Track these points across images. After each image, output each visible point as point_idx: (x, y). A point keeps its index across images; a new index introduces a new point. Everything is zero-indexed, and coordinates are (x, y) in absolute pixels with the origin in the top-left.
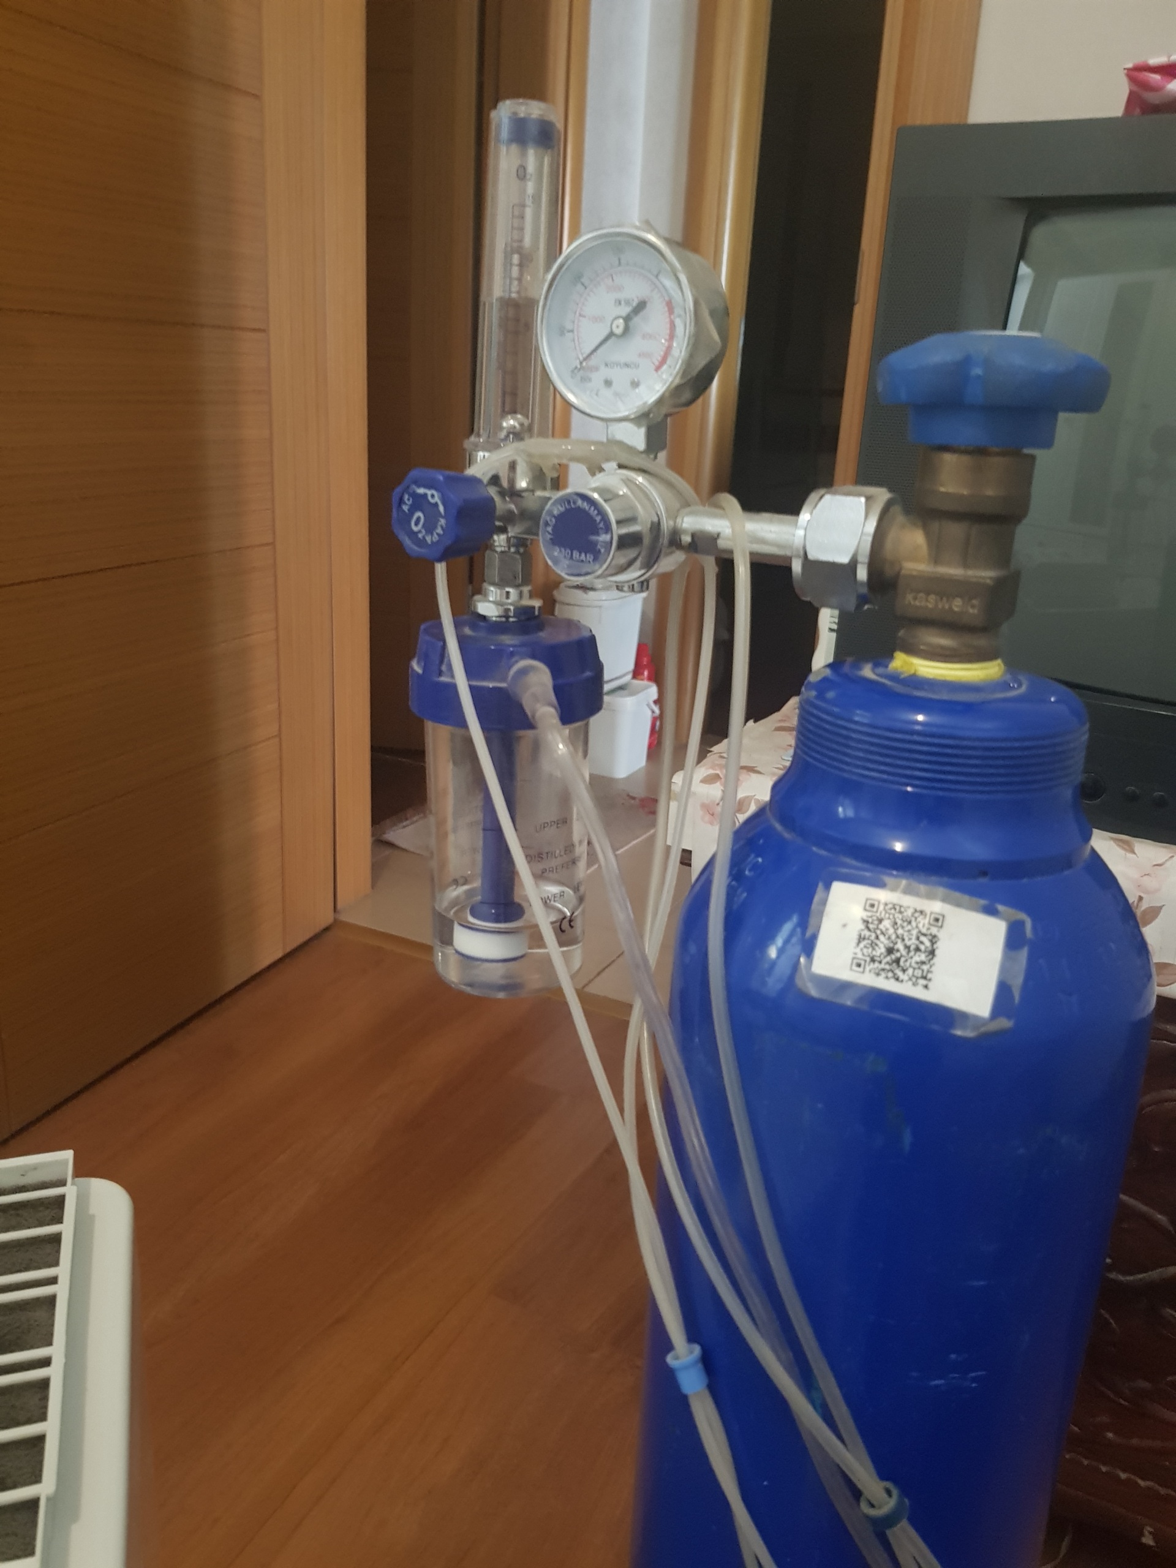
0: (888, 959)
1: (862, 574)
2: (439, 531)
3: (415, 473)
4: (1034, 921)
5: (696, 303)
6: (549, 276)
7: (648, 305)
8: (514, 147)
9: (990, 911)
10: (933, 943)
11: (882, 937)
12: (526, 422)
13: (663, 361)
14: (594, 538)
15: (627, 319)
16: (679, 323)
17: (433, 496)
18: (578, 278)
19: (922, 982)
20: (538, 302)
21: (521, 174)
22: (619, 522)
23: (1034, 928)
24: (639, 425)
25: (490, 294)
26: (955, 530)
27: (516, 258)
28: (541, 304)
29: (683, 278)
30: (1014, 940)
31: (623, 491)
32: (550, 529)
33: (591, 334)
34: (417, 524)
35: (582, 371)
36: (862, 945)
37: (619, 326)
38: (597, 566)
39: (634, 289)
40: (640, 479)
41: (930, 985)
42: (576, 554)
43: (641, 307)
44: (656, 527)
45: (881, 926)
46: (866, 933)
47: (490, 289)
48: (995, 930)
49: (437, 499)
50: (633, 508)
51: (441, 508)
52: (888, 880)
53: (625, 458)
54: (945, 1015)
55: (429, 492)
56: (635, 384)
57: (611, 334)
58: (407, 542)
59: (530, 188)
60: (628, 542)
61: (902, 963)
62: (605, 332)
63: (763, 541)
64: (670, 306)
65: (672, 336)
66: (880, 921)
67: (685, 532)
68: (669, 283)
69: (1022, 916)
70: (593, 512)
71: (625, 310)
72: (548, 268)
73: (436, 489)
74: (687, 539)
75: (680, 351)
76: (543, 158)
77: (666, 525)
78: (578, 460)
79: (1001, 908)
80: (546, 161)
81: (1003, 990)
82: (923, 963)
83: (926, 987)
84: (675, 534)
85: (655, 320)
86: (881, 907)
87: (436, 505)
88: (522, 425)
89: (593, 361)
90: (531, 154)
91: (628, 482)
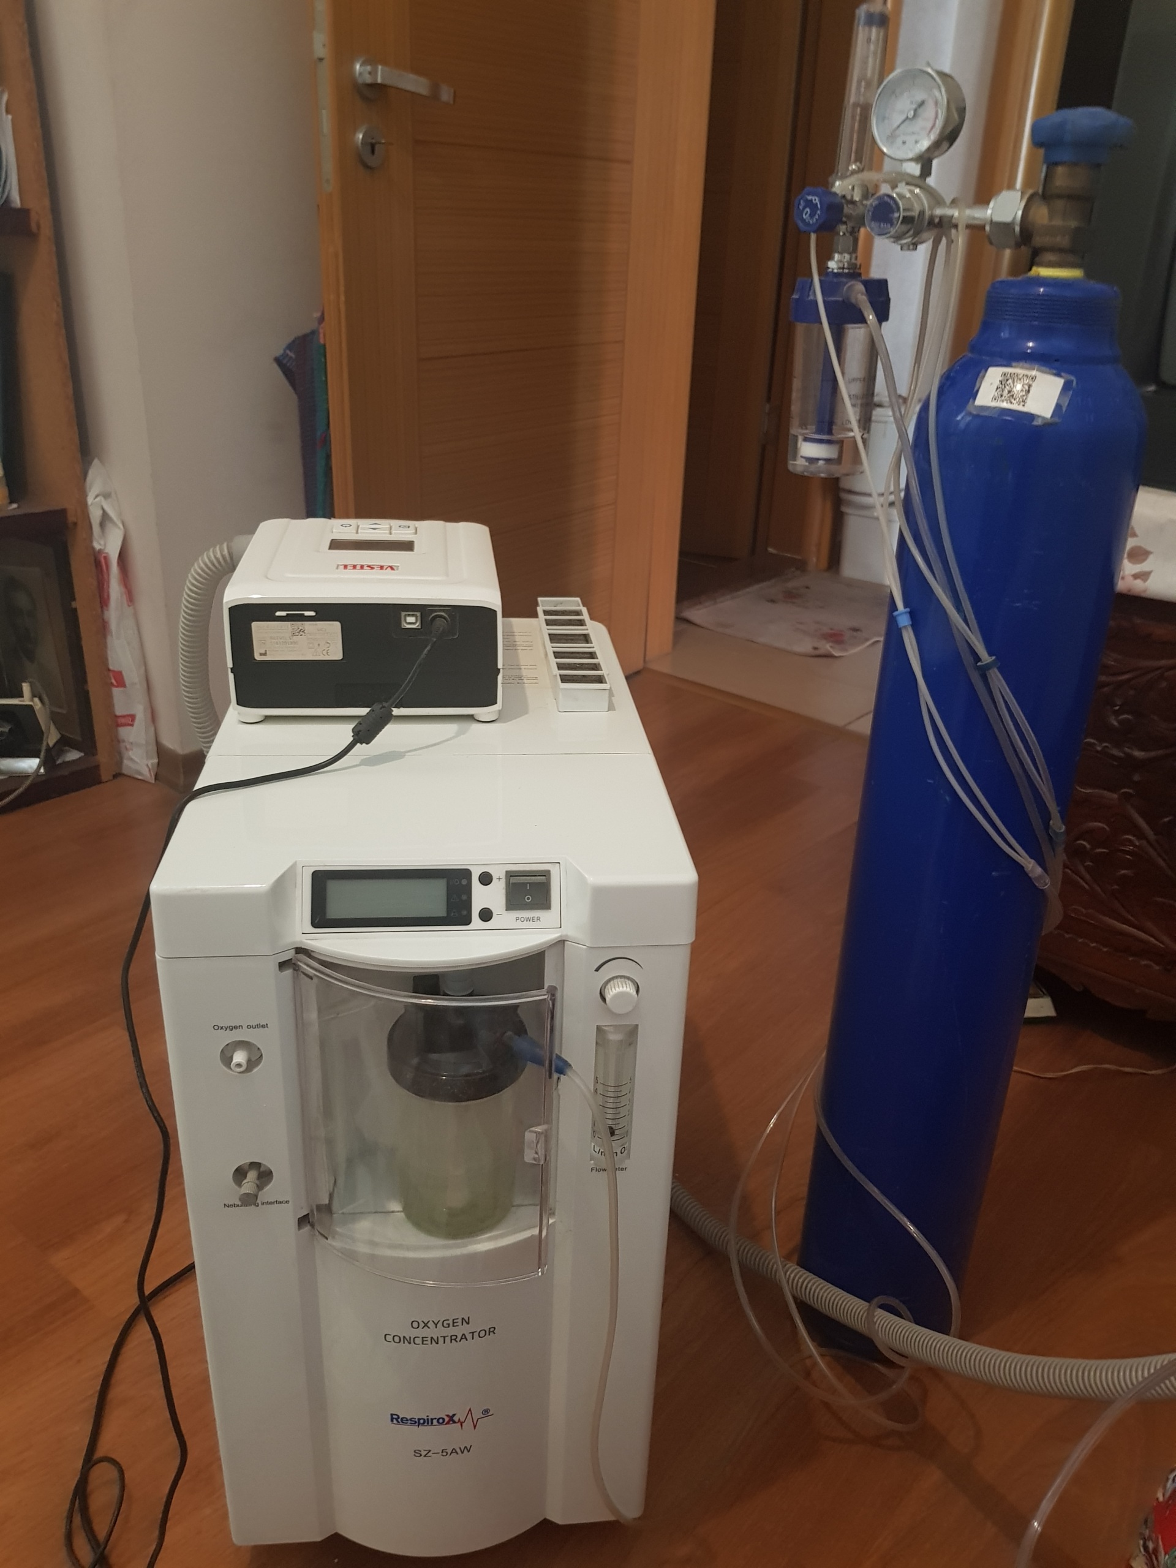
0: (1009, 395)
1: (1017, 229)
2: (817, 217)
3: (807, 189)
4: (1077, 379)
5: (948, 102)
6: (879, 91)
7: (926, 103)
8: (867, 28)
9: (1058, 375)
10: (1029, 387)
11: (1007, 387)
12: (861, 167)
13: (932, 128)
14: (891, 215)
15: (915, 111)
16: (940, 111)
17: (815, 200)
18: (893, 92)
19: (1023, 404)
20: (872, 105)
21: (869, 40)
22: (904, 210)
23: (1077, 383)
24: (917, 163)
25: (849, 101)
26: (1060, 204)
27: (863, 84)
28: (874, 106)
29: (943, 90)
30: (1066, 387)
31: (908, 195)
32: (870, 213)
33: (897, 119)
34: (806, 214)
35: (891, 138)
36: (998, 390)
37: (912, 113)
38: (892, 229)
39: (920, 96)
40: (917, 191)
41: (1026, 405)
42: (882, 225)
43: (922, 104)
44: (922, 213)
45: (1008, 383)
46: (1001, 386)
47: (849, 98)
48: (1059, 382)
49: (817, 201)
50: (913, 205)
51: (819, 206)
52: (1014, 364)
53: (910, 180)
54: (1031, 417)
55: (813, 198)
56: (916, 142)
57: (907, 118)
58: (801, 225)
59: (872, 47)
60: (907, 220)
61: (1014, 396)
62: (904, 117)
63: (974, 218)
64: (936, 103)
65: (936, 117)
66: (1007, 380)
67: (936, 216)
68: (937, 93)
69: (1073, 378)
70: (892, 202)
71: (914, 106)
72: (878, 87)
73: (817, 196)
74: (937, 220)
75: (939, 123)
76: (880, 33)
77: (928, 213)
78: (885, 181)
79: (1063, 374)
80: (882, 34)
81: (1058, 406)
82: (1023, 396)
83: (1024, 405)
84: (932, 218)
85: (929, 112)
86: (1009, 375)
87: (817, 204)
88: (859, 168)
89: (897, 132)
90: (874, 30)
91: (912, 192)
